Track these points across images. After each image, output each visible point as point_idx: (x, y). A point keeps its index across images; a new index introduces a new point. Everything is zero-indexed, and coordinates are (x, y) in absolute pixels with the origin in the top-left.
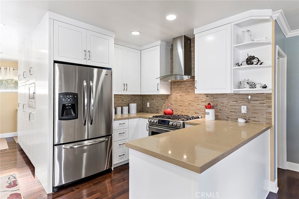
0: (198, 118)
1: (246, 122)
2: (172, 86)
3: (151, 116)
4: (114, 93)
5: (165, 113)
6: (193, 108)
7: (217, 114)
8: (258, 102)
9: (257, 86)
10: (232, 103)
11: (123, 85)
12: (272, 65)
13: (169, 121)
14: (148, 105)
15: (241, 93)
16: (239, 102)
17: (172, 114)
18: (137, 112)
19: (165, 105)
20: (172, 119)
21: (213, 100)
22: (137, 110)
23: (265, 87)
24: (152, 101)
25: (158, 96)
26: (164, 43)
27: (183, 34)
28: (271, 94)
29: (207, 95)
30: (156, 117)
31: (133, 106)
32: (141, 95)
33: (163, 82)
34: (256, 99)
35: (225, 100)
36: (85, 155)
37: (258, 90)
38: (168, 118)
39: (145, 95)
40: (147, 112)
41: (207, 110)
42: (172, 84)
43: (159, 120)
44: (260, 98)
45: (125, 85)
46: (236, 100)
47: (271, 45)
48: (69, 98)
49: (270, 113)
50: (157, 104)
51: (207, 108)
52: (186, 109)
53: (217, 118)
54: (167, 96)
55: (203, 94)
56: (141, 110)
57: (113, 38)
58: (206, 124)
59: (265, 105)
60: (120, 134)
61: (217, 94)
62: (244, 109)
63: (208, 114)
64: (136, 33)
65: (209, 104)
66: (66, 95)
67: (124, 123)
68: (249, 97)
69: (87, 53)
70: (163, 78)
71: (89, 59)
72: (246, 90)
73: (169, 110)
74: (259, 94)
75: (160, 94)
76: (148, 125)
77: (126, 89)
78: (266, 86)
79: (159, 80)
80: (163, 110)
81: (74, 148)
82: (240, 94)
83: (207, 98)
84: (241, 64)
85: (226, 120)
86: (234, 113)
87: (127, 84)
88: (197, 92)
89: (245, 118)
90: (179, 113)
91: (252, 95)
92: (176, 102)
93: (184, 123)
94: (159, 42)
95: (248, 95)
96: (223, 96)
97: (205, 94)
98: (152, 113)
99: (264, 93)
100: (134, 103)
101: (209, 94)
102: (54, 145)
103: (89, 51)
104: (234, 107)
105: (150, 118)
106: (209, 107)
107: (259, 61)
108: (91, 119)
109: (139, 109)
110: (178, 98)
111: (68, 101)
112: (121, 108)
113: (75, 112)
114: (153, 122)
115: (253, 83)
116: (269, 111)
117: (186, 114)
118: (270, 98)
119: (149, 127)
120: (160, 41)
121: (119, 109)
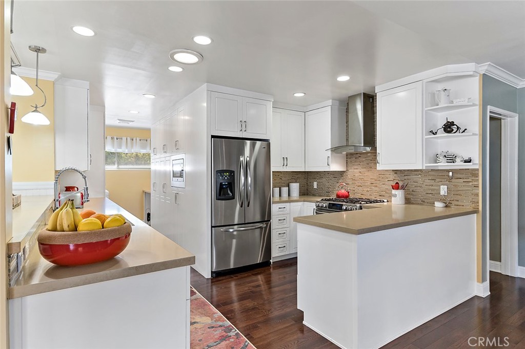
0: (383, 202)
1: (446, 206)
2: (349, 160)
3: (319, 199)
4: (273, 169)
5: (338, 196)
6: (376, 189)
7: (409, 196)
8: (462, 181)
9: (458, 160)
10: (428, 182)
11: (282, 159)
12: (479, 133)
13: (342, 205)
14: (315, 185)
15: (440, 168)
16: (438, 180)
17: (347, 197)
18: (300, 195)
19: (338, 185)
20: (347, 202)
21: (403, 178)
22: (300, 192)
23: (469, 161)
24: (321, 181)
25: (328, 172)
26: (337, 103)
27: (362, 92)
28: (478, 170)
29: (395, 172)
30: (326, 200)
31: (295, 187)
32: (305, 172)
33: (335, 154)
34: (459, 176)
35: (419, 179)
36: (234, 241)
37: (459, 165)
38: (342, 202)
39: (310, 172)
40: (314, 195)
41: (394, 192)
42: (349, 156)
43: (329, 203)
44: (464, 176)
45: (285, 159)
46: (433, 178)
47: (477, 107)
48: (226, 176)
49: (477, 195)
50: (327, 184)
51: (393, 189)
52: (367, 191)
53: (408, 201)
54: (341, 173)
55: (390, 170)
56: (306, 193)
57: (272, 103)
58: (393, 209)
59: (471, 184)
60: (279, 220)
61: (409, 170)
62: (443, 190)
63: (395, 196)
64: (299, 95)
65: (397, 183)
66: (223, 173)
67: (284, 208)
68: (451, 174)
69: (244, 124)
70: (335, 150)
71: (245, 131)
72: (443, 165)
73: (343, 191)
74: (463, 169)
75: (331, 170)
76: (315, 210)
77: (285, 164)
78: (471, 160)
79: (329, 152)
80: (336, 192)
81: (229, 231)
82: (439, 170)
83: (395, 175)
84: (436, 133)
85: (421, 204)
86: (431, 195)
87: (287, 158)
88: (379, 167)
89: (445, 201)
90: (358, 196)
91: (453, 171)
92: (354, 182)
93: (361, 206)
94: (330, 102)
95: (448, 171)
96: (418, 173)
97: (393, 170)
98: (320, 196)
99: (468, 169)
100: (296, 182)
101: (398, 170)
102: (212, 227)
103: (245, 122)
104: (431, 187)
105: (317, 202)
106: (396, 187)
107: (458, 128)
108: (248, 201)
109: (302, 191)
110: (356, 175)
111: (224, 180)
112: (279, 188)
113: (231, 192)
114: (322, 207)
115: (454, 156)
116: (475, 192)
117: (367, 198)
118: (476, 175)
119: (316, 213)
120: (331, 100)
121: (277, 190)
